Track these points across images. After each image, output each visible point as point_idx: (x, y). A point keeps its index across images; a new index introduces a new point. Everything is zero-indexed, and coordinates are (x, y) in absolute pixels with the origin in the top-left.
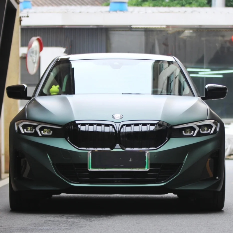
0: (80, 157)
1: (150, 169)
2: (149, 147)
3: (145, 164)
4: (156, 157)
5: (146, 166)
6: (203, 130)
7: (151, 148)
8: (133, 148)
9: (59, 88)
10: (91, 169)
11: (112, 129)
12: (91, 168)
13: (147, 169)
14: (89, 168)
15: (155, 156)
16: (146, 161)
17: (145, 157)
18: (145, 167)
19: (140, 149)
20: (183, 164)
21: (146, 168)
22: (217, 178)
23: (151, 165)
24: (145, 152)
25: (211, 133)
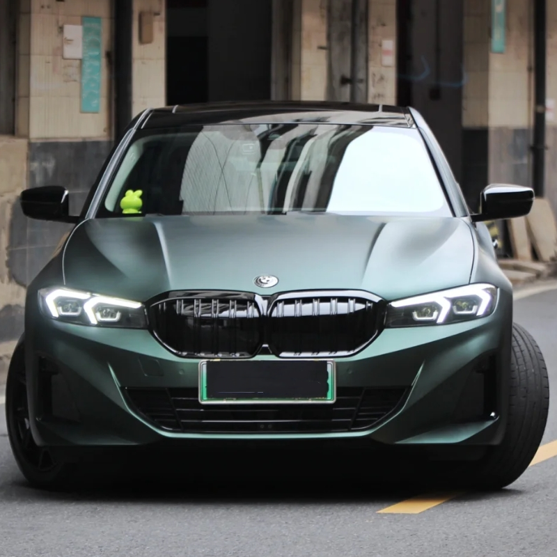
0: (181, 373)
1: (337, 400)
2: (336, 351)
3: (327, 389)
4: (350, 372)
5: (329, 394)
6: (460, 309)
7: (340, 353)
8: (301, 352)
9: (141, 197)
10: (205, 401)
11: (253, 311)
12: (205, 398)
13: (330, 399)
14: (202, 399)
15: (348, 370)
16: (329, 381)
17: (327, 373)
18: (325, 396)
19: (315, 355)
20: (411, 387)
21: (329, 397)
22: (493, 414)
23: (340, 391)
24: (326, 362)
25: (478, 315)
